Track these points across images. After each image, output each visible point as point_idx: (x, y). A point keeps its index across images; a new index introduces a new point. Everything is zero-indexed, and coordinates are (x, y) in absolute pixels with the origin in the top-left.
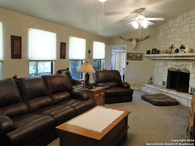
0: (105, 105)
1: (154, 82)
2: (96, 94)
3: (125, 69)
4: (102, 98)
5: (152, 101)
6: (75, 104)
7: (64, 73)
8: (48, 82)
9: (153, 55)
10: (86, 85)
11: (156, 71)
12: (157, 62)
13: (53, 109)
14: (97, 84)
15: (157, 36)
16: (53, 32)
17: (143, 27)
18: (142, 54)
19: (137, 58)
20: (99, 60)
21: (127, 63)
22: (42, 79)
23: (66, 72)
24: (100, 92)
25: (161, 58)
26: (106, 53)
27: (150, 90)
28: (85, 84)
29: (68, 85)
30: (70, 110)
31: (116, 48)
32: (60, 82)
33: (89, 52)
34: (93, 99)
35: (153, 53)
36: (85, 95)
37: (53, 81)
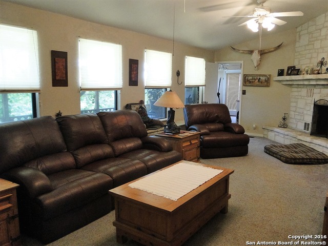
0: (202, 160)
1: (290, 125)
2: (184, 142)
3: (240, 102)
4: (194, 150)
5: (281, 156)
6: (148, 158)
7: (135, 108)
8: (108, 122)
9: (288, 78)
10: (170, 127)
11: (293, 104)
12: (296, 89)
13: (112, 164)
14: (189, 126)
15: (297, 44)
16: (117, 44)
17: (266, 29)
18: (270, 75)
19: (261, 82)
20: (195, 87)
21: (244, 92)
22: (98, 118)
23: (138, 106)
24: (192, 139)
25: (302, 83)
26: (206, 76)
27: (282, 137)
28: (167, 127)
29: (140, 128)
30: (138, 166)
31: (227, 67)
32: (126, 122)
33: (178, 74)
34: (179, 150)
35: (288, 74)
36: (166, 144)
37: (115, 120)
